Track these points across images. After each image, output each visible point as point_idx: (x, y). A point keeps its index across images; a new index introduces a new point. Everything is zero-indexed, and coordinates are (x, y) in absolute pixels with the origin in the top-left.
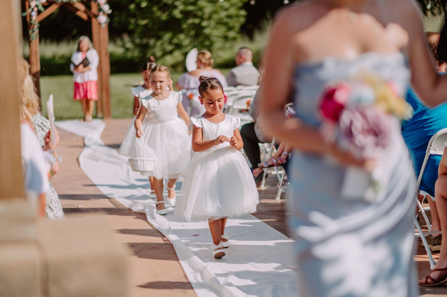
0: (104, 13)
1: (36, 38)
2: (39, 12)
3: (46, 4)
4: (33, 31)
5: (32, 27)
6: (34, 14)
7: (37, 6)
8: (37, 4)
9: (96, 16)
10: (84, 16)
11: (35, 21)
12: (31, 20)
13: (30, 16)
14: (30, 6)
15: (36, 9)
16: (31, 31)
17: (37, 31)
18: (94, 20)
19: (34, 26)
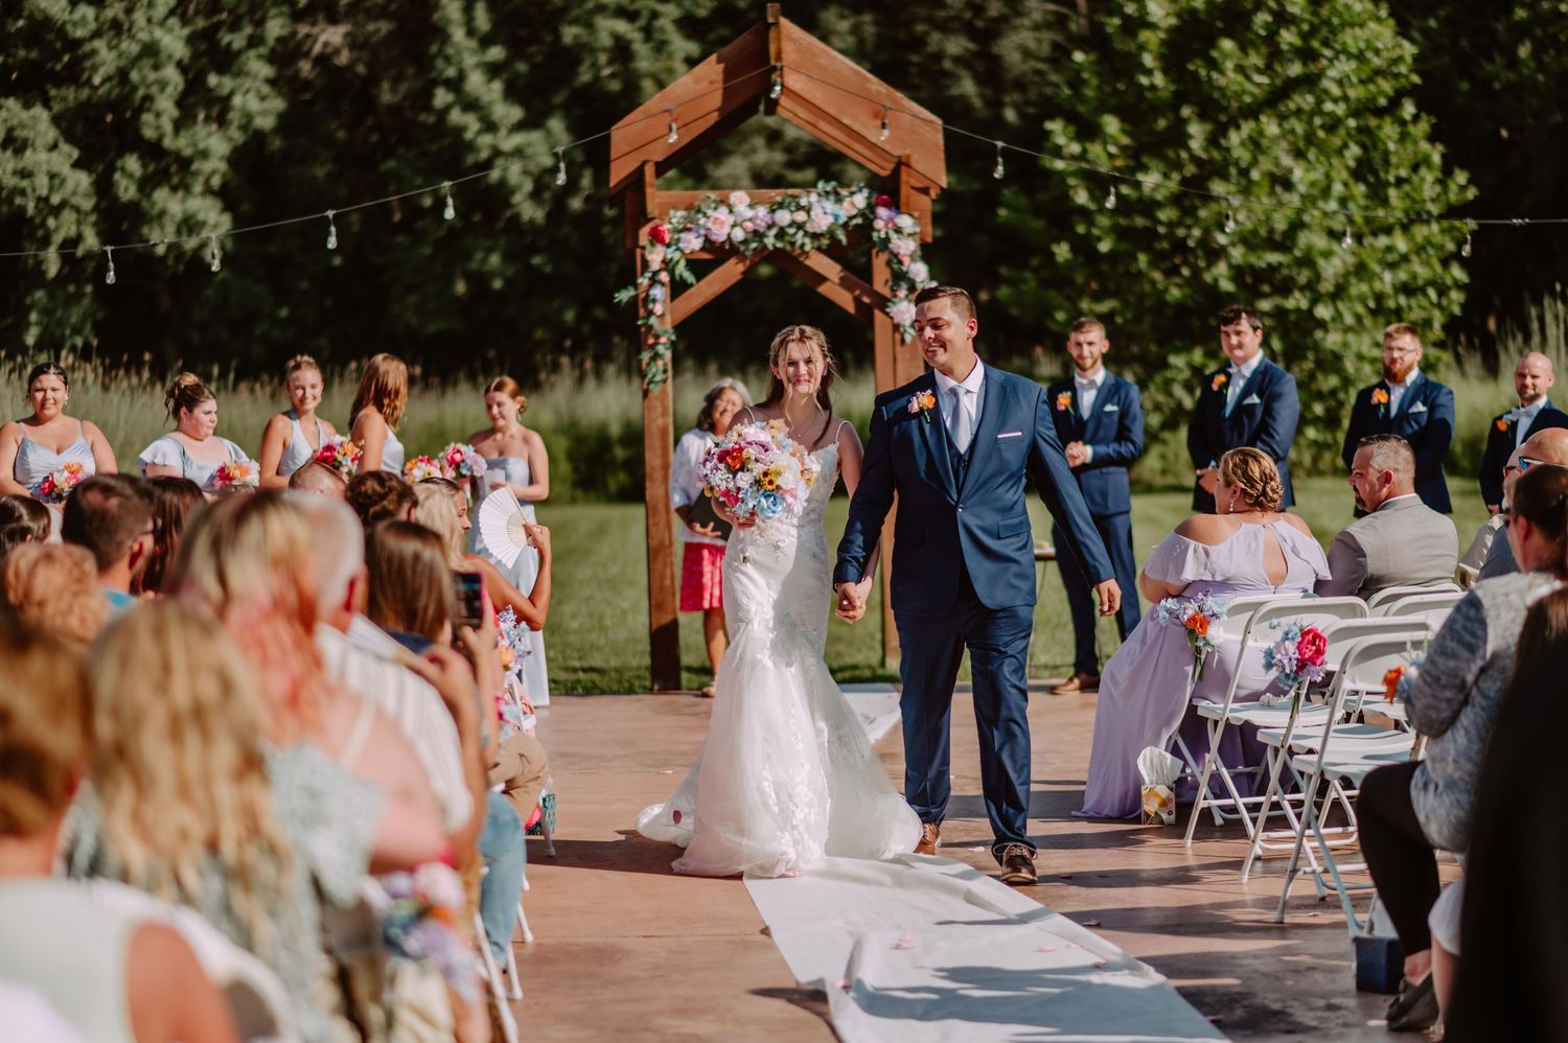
0: (912, 288)
1: (665, 381)
2: (678, 288)
3: (706, 256)
4: (656, 357)
5: (651, 341)
6: (658, 292)
7: (668, 265)
8: (669, 257)
9: (883, 302)
10: (845, 300)
11: (662, 316)
12: (650, 313)
13: (646, 300)
14: (645, 264)
15: (664, 277)
16: (646, 356)
17: (668, 355)
18: (878, 314)
19: (657, 337)
